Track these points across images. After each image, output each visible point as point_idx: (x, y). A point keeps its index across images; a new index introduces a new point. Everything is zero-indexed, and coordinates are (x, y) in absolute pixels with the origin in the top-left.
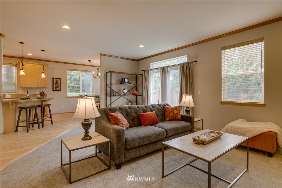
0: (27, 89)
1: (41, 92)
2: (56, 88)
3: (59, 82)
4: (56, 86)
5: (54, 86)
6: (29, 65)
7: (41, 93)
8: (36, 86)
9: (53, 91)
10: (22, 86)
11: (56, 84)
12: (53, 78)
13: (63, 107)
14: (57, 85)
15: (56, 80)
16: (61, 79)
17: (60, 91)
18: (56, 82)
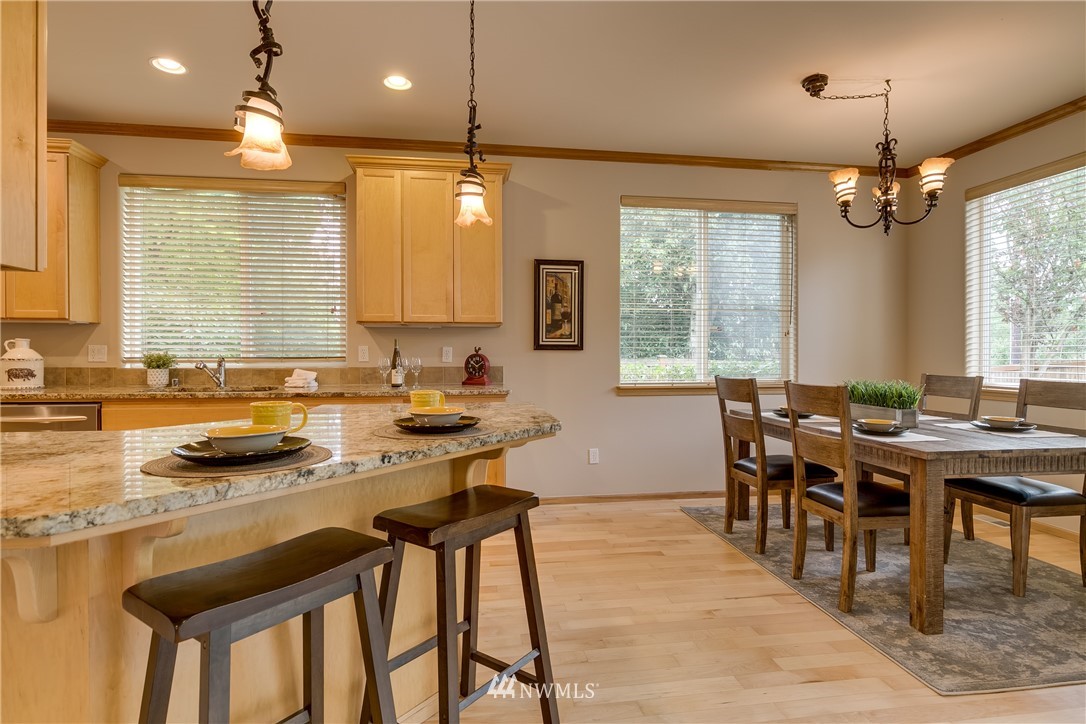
0: (392, 332)
1: (471, 357)
2: (555, 325)
3: (571, 285)
4: (553, 313)
5: (545, 318)
6: (402, 176)
7: (467, 362)
8: (443, 317)
9: (538, 347)
10: (367, 316)
11: (556, 299)
12: (539, 263)
13: (595, 455)
14: (560, 309)
15: (555, 275)
16: (580, 264)
17: (579, 347)
18: (556, 285)
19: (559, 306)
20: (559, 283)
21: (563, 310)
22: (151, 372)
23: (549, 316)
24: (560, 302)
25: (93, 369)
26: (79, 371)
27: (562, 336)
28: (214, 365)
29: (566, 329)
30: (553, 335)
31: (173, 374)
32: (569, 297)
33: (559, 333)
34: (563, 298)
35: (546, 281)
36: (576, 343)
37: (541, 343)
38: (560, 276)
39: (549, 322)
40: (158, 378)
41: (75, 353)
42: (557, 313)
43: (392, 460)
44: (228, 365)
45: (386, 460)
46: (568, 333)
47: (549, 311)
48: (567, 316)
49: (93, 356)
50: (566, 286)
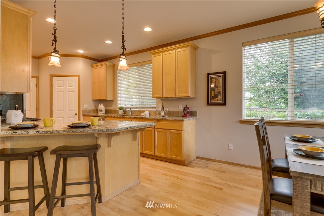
1: (185, 108)
2: (215, 97)
3: (221, 81)
5: (211, 94)
9: (209, 104)
12: (209, 74)
13: (231, 146)
15: (215, 78)
16: (224, 73)
17: (224, 104)
18: (215, 81)
19: (216, 89)
20: (217, 81)
21: (218, 91)
22: (120, 111)
23: (213, 93)
24: (217, 88)
25: (114, 110)
26: (111, 110)
27: (218, 100)
28: (129, 109)
29: (219, 97)
30: (214, 100)
31: (124, 111)
32: (220, 86)
33: (216, 99)
34: (218, 86)
35: (212, 80)
36: (223, 103)
37: (210, 103)
38: (217, 78)
39: (213, 95)
40: (121, 112)
41: (111, 107)
42: (216, 92)
43: (40, 132)
44: (132, 109)
45: (38, 132)
46: (220, 99)
47: (213, 91)
48: (219, 93)
49: (113, 108)
50: (219, 82)
